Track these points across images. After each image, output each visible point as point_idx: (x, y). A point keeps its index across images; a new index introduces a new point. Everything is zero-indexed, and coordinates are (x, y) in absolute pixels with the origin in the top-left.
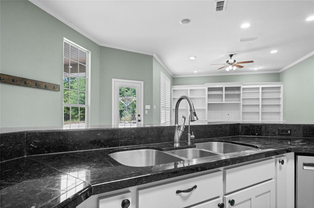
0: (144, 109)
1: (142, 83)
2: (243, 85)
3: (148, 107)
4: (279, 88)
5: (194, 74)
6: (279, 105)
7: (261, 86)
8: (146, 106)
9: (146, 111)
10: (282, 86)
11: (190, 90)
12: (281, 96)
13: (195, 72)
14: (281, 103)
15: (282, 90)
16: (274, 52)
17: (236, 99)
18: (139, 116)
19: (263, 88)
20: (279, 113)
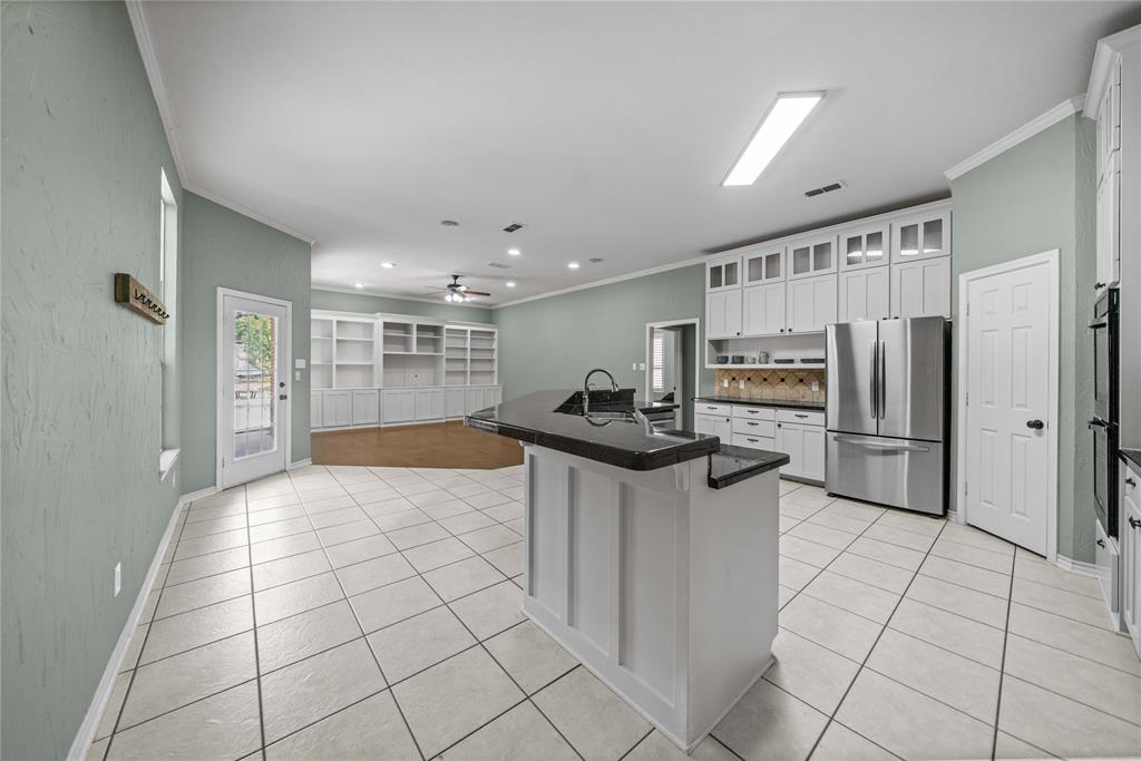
0: (294, 369)
1: (289, 305)
2: (448, 323)
3: (301, 363)
4: (492, 333)
5: (353, 288)
6: (491, 361)
7: (469, 329)
8: (298, 361)
9: (298, 374)
10: (496, 331)
11: (338, 322)
12: (495, 346)
13: (359, 286)
14: (495, 356)
15: (496, 336)
16: (511, 285)
17: (428, 347)
18: (282, 385)
19: (472, 332)
20: (491, 372)
